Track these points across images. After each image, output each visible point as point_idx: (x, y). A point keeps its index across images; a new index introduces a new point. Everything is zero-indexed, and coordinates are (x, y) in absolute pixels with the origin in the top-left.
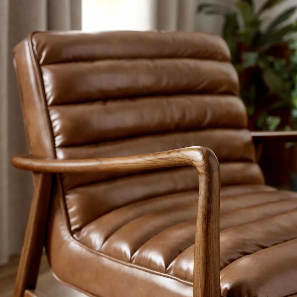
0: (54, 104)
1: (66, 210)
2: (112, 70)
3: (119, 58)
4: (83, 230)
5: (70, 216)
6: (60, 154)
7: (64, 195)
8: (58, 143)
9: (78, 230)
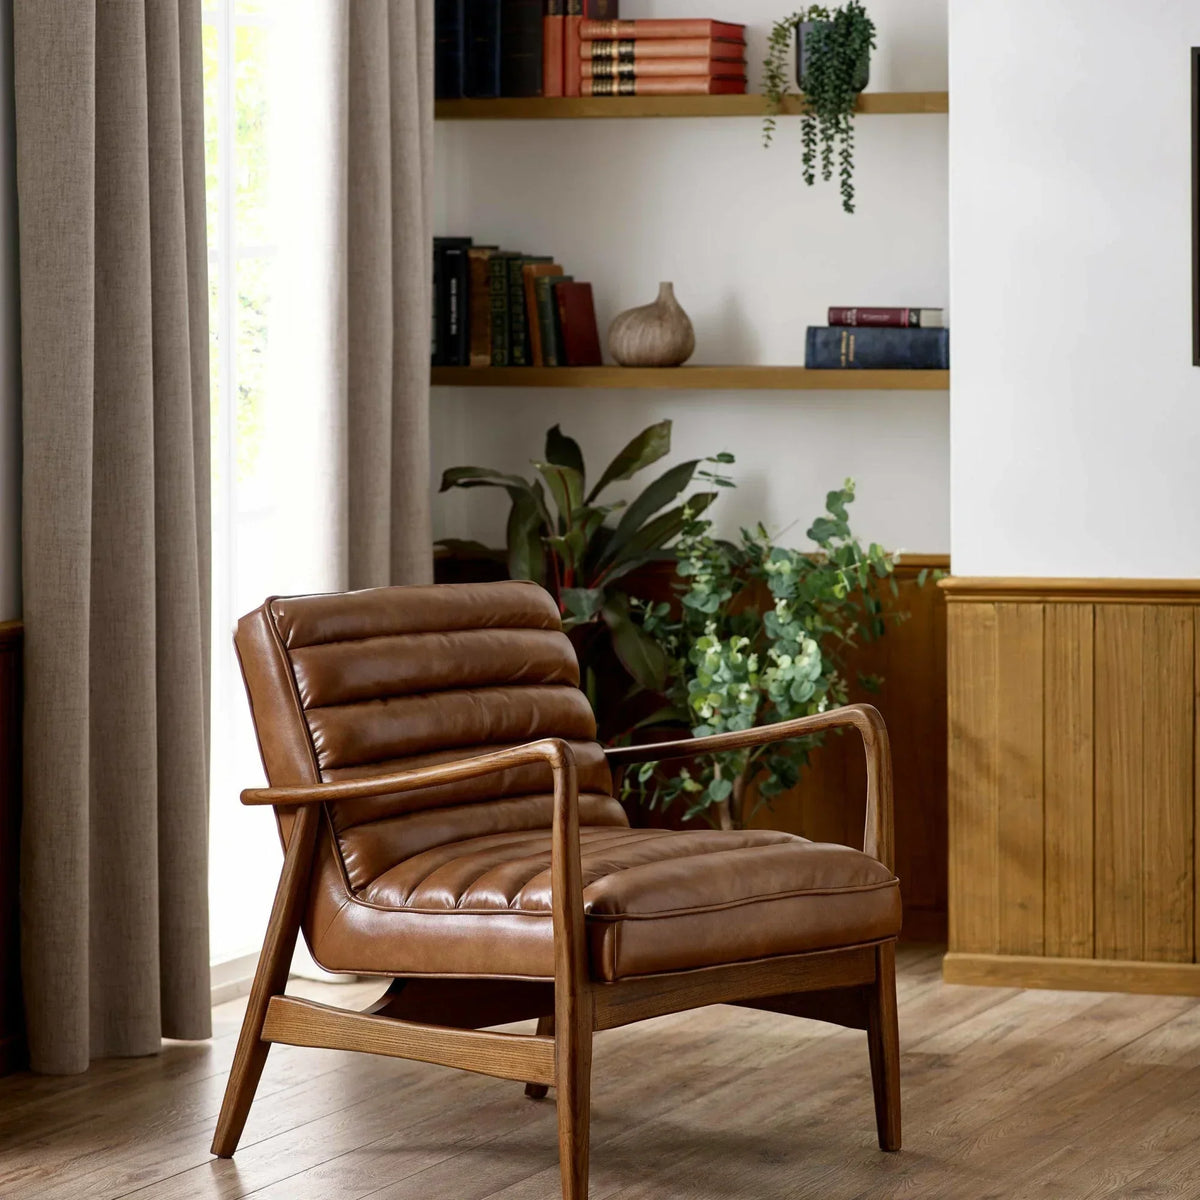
0: (313, 706)
1: (342, 861)
2: (392, 652)
3: (399, 633)
4: (369, 887)
5: (348, 869)
6: (326, 780)
7: (338, 838)
8: (322, 764)
9: (363, 887)
